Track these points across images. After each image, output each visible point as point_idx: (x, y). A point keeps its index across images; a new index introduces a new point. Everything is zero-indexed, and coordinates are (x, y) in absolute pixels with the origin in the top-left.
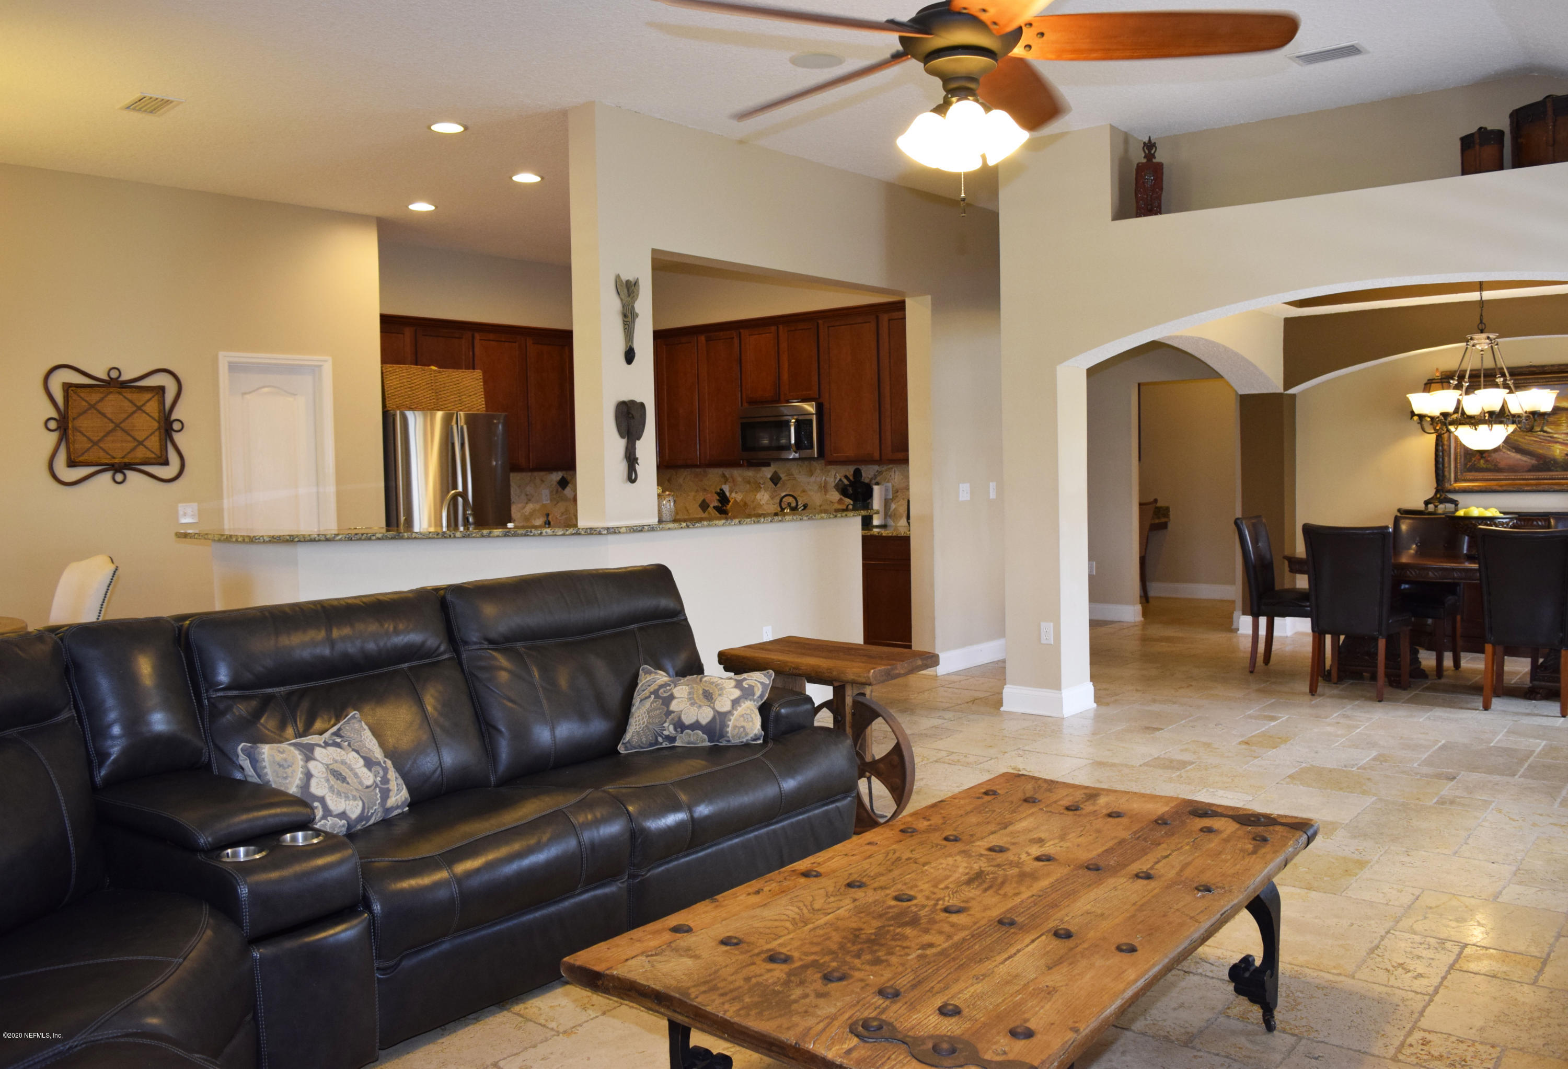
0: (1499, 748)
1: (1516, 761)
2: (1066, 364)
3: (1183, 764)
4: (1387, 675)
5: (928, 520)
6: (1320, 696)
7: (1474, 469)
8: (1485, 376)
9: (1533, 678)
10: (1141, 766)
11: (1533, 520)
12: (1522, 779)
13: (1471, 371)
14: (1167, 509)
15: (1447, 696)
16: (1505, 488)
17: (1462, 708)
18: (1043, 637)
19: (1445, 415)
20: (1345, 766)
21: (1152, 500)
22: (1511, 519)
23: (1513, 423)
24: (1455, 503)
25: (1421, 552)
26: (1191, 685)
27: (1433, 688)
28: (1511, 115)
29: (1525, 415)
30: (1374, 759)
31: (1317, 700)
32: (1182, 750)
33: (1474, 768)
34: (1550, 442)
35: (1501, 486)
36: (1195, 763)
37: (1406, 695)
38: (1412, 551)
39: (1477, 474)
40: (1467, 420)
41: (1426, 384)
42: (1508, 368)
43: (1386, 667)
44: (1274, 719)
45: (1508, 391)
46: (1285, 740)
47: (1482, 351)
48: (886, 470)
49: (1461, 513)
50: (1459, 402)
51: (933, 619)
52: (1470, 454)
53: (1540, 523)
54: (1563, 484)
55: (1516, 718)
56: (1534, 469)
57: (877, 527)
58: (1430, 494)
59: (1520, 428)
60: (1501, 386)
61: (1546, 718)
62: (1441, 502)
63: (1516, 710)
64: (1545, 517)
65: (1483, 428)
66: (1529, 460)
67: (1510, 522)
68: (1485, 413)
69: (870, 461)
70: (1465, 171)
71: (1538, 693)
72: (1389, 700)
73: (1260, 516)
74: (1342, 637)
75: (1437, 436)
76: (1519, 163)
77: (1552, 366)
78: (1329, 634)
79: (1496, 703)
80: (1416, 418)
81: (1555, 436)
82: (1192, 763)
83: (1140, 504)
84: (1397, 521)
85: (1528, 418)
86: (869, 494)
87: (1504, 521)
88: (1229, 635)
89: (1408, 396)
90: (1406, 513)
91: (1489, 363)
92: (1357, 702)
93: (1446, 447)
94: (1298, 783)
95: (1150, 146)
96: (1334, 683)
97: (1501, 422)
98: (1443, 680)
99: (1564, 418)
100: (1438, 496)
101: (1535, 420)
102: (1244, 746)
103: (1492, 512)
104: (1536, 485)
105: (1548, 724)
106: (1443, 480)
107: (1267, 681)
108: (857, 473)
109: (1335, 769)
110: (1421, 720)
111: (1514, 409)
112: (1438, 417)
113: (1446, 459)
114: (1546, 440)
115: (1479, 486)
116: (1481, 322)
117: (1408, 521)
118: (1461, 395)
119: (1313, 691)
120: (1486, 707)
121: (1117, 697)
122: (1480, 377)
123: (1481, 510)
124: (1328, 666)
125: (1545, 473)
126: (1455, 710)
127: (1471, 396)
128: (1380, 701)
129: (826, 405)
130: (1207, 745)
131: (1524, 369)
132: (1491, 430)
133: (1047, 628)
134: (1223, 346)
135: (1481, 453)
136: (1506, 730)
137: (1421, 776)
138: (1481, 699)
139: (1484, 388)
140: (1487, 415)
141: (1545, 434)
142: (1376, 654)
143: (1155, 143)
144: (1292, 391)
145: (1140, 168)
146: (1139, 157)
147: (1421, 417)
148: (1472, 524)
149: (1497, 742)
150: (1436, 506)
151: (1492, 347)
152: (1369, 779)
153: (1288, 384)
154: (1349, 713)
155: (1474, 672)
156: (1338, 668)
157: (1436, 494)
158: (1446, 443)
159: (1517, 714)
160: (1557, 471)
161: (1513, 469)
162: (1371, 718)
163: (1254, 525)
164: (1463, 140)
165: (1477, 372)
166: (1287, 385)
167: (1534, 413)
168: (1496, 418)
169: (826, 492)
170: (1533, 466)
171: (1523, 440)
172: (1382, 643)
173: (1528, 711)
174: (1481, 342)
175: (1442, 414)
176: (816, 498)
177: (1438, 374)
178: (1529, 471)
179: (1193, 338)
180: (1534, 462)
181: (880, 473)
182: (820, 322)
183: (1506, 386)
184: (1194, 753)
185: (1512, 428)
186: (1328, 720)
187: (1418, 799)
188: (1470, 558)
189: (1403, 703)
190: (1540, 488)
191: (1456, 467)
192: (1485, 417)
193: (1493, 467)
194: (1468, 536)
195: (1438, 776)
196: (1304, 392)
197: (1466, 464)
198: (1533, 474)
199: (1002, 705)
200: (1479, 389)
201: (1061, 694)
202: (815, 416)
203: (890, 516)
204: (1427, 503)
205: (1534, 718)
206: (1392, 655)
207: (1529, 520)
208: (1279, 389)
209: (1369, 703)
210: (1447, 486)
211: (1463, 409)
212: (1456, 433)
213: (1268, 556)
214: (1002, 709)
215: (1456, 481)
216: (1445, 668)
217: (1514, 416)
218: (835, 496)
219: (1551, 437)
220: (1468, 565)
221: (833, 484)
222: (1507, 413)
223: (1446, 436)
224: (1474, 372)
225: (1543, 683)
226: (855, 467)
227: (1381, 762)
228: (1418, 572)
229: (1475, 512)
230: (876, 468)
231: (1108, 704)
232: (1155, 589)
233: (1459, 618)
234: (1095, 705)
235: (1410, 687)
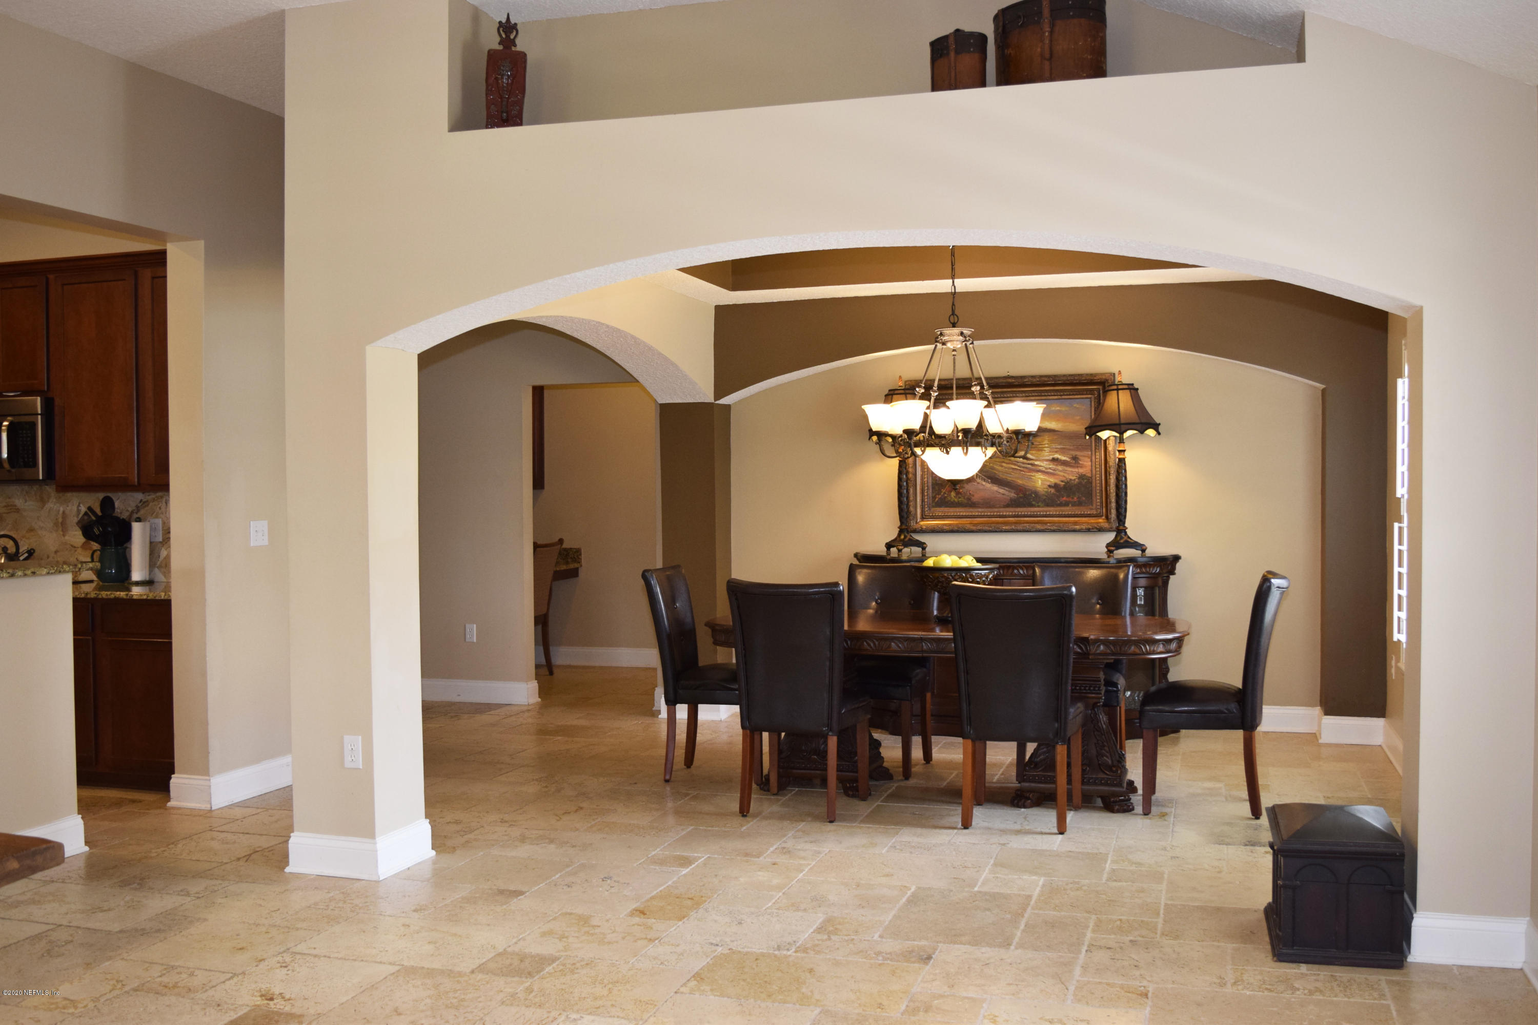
0: (986, 893)
1: (1009, 916)
2: (379, 343)
3: (542, 961)
4: (840, 780)
5: (198, 576)
6: (755, 816)
7: (944, 503)
8: (957, 388)
9: (1021, 777)
10: (473, 972)
11: (1014, 568)
12: (1019, 951)
13: (940, 380)
14: (578, 551)
15: (917, 807)
16: (979, 528)
17: (936, 827)
18: (348, 759)
19: (909, 432)
20: (779, 948)
21: (557, 540)
22: (991, 570)
23: (992, 445)
24: (922, 545)
25: (883, 615)
26: (581, 808)
27: (897, 796)
28: (996, 18)
29: (1005, 435)
30: (819, 930)
31: (750, 825)
32: (544, 934)
33: (954, 937)
34: (1030, 470)
35: (975, 525)
36: (557, 959)
37: (864, 808)
38: (871, 611)
39: (946, 509)
40: (937, 441)
41: (886, 396)
42: (986, 379)
43: (839, 769)
44: (685, 862)
45: (986, 403)
46: (697, 902)
47: (954, 350)
48: (154, 500)
49: (929, 563)
50: (926, 416)
51: (205, 724)
52: (939, 484)
53: (1021, 572)
54: (1046, 523)
55: (1003, 840)
56: (1013, 503)
57: (137, 584)
58: (892, 534)
59: (1000, 452)
60: (978, 396)
61: (1039, 837)
62: (906, 546)
63: (1003, 826)
64: (1029, 563)
65: (956, 451)
66: (1007, 493)
67: (989, 574)
68: (958, 431)
69: (125, 486)
70: (936, 86)
71: (1028, 798)
72: (844, 819)
73: (678, 566)
74: (783, 734)
75: (900, 461)
76: (1007, 77)
77: (1033, 377)
78: (765, 731)
79: (979, 814)
80: (875, 438)
81: (1036, 463)
82: (553, 959)
83: (536, 546)
84: (852, 570)
85: (1009, 439)
86: (125, 535)
87: (983, 572)
88: (648, 720)
89: (864, 407)
90: (866, 559)
91: (963, 371)
92: (802, 825)
93: (910, 476)
94: (708, 988)
95: (508, 28)
96: (774, 795)
97: (978, 444)
98: (912, 782)
99: (1046, 442)
100: (902, 537)
101: (1019, 442)
102: (637, 920)
103: (968, 562)
104: (1016, 523)
105: (1044, 848)
106: (908, 517)
107: (687, 795)
108: (107, 504)
109: (763, 955)
110: (884, 851)
111: (993, 427)
112: (901, 436)
113: (911, 491)
114: (1026, 468)
115: (950, 525)
116: (953, 314)
117: (865, 571)
118: (928, 408)
119: (744, 811)
120: (966, 824)
121: (471, 836)
122: (952, 388)
123: (955, 558)
124: (765, 771)
125: (1025, 509)
126: (924, 831)
127: (942, 410)
128: (831, 822)
129: (58, 402)
130: (584, 920)
131: (1001, 380)
132: (966, 453)
133: (353, 743)
134: (633, 337)
135: (954, 483)
136: (992, 862)
137: (885, 959)
138: (959, 810)
139: (957, 399)
140: (960, 435)
141: (1025, 461)
142: (826, 752)
143: (516, 24)
144: (724, 401)
145: (492, 56)
146: (492, 41)
147: (881, 435)
148: (944, 577)
149: (983, 884)
150: (900, 551)
151: (966, 344)
152: (811, 971)
153: (721, 389)
154: (790, 844)
155: (950, 765)
156: (779, 773)
157: (899, 535)
158: (910, 470)
159: (1004, 832)
160: (1039, 506)
161: (988, 503)
162: (819, 853)
163: (669, 579)
164: (933, 44)
165: (946, 382)
166: (719, 394)
167: (1017, 433)
168: (972, 438)
169: (65, 531)
170: (1011, 500)
171: (1000, 468)
172: (833, 742)
173: (1017, 827)
174: (953, 338)
175: (905, 431)
176: (49, 540)
177: (901, 384)
178: (1007, 506)
179: (589, 321)
180: (1013, 495)
181: (145, 503)
182: (51, 277)
183: (983, 397)
184: (561, 938)
185: (991, 451)
186: (761, 858)
187: (880, 1006)
188: (942, 622)
189: (862, 822)
190: (1020, 527)
191: (923, 501)
192: (958, 436)
193: (966, 501)
194: (938, 592)
195: (908, 956)
196: (741, 402)
197: (934, 498)
198: (1012, 509)
199: (287, 864)
200: (952, 399)
201: (375, 843)
202: (39, 417)
203: (160, 567)
204: (889, 546)
205: (1028, 839)
206: (846, 753)
207: (1009, 567)
208: (709, 398)
209: (817, 825)
210: (913, 524)
211: (931, 427)
212: (923, 457)
213: (688, 620)
214: (287, 870)
215: (923, 518)
216: (913, 762)
217: (993, 436)
218: (77, 537)
219: (1032, 464)
220: (939, 633)
221: (76, 520)
222: (985, 432)
223: (911, 460)
224: (943, 383)
225: (1033, 785)
226: (101, 496)
227: (829, 933)
228: (877, 643)
229: (948, 561)
230: (139, 496)
231: (454, 849)
232: (563, 656)
233: (929, 695)
234: (433, 853)
235: (870, 794)
